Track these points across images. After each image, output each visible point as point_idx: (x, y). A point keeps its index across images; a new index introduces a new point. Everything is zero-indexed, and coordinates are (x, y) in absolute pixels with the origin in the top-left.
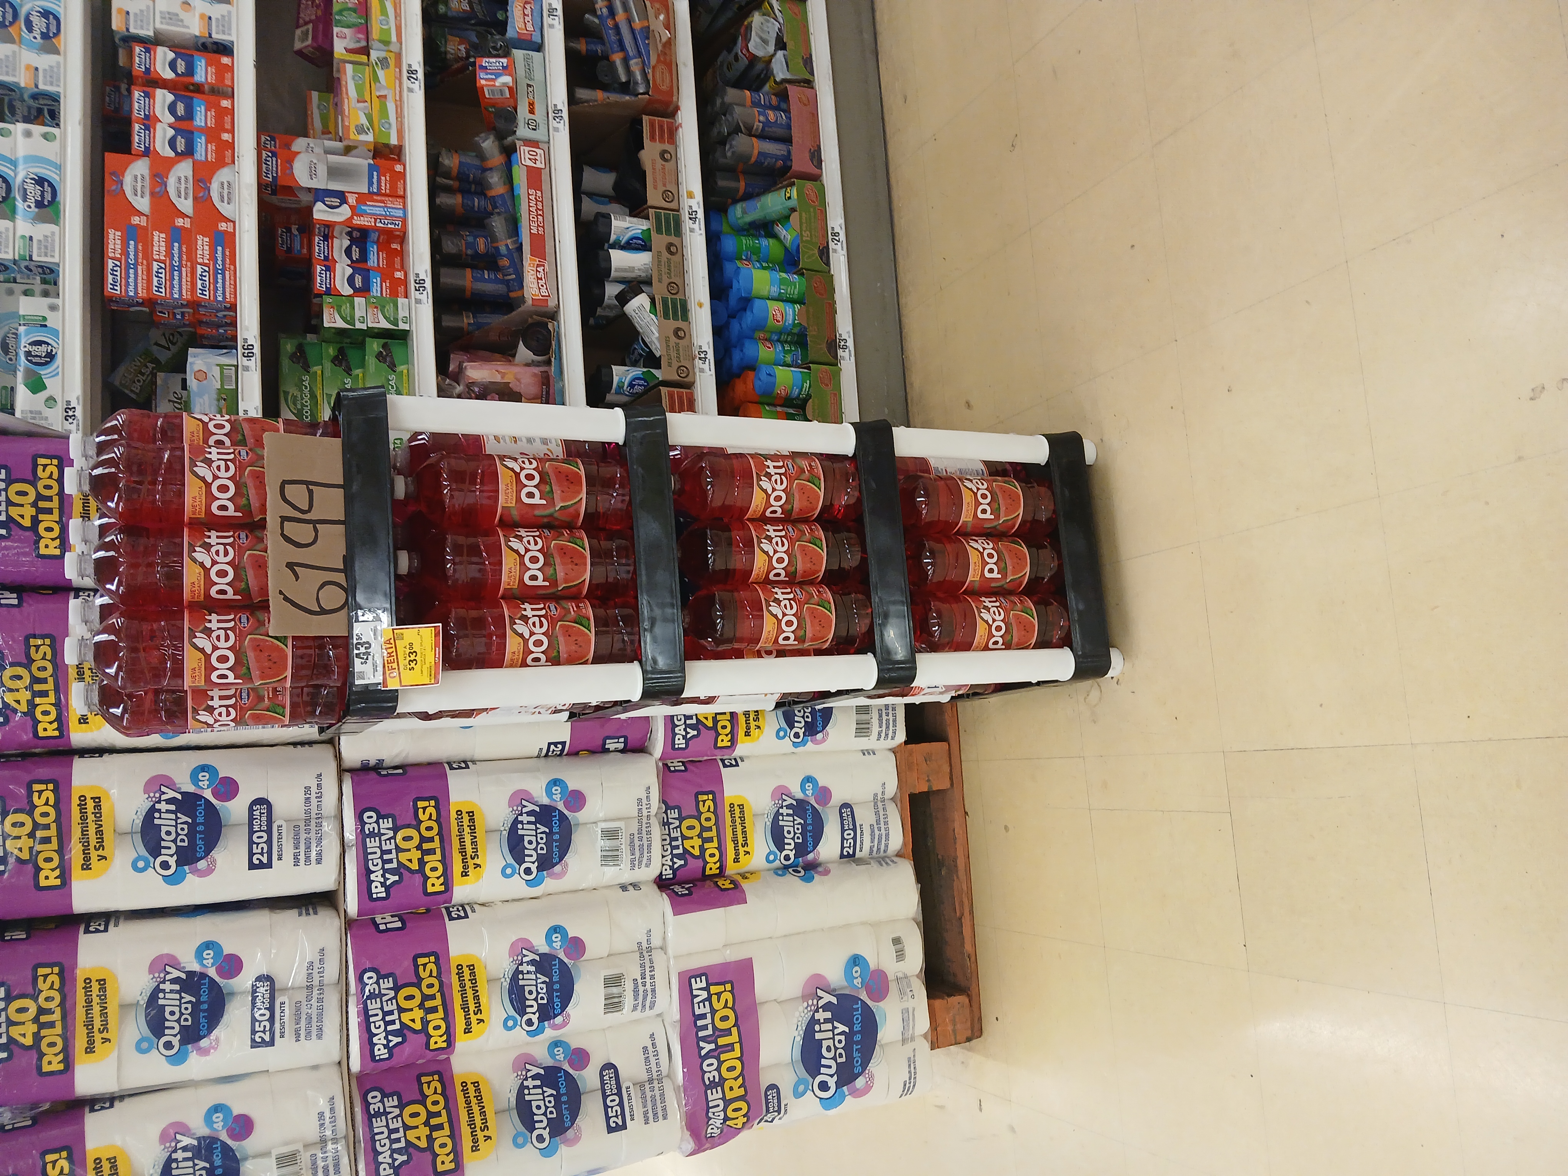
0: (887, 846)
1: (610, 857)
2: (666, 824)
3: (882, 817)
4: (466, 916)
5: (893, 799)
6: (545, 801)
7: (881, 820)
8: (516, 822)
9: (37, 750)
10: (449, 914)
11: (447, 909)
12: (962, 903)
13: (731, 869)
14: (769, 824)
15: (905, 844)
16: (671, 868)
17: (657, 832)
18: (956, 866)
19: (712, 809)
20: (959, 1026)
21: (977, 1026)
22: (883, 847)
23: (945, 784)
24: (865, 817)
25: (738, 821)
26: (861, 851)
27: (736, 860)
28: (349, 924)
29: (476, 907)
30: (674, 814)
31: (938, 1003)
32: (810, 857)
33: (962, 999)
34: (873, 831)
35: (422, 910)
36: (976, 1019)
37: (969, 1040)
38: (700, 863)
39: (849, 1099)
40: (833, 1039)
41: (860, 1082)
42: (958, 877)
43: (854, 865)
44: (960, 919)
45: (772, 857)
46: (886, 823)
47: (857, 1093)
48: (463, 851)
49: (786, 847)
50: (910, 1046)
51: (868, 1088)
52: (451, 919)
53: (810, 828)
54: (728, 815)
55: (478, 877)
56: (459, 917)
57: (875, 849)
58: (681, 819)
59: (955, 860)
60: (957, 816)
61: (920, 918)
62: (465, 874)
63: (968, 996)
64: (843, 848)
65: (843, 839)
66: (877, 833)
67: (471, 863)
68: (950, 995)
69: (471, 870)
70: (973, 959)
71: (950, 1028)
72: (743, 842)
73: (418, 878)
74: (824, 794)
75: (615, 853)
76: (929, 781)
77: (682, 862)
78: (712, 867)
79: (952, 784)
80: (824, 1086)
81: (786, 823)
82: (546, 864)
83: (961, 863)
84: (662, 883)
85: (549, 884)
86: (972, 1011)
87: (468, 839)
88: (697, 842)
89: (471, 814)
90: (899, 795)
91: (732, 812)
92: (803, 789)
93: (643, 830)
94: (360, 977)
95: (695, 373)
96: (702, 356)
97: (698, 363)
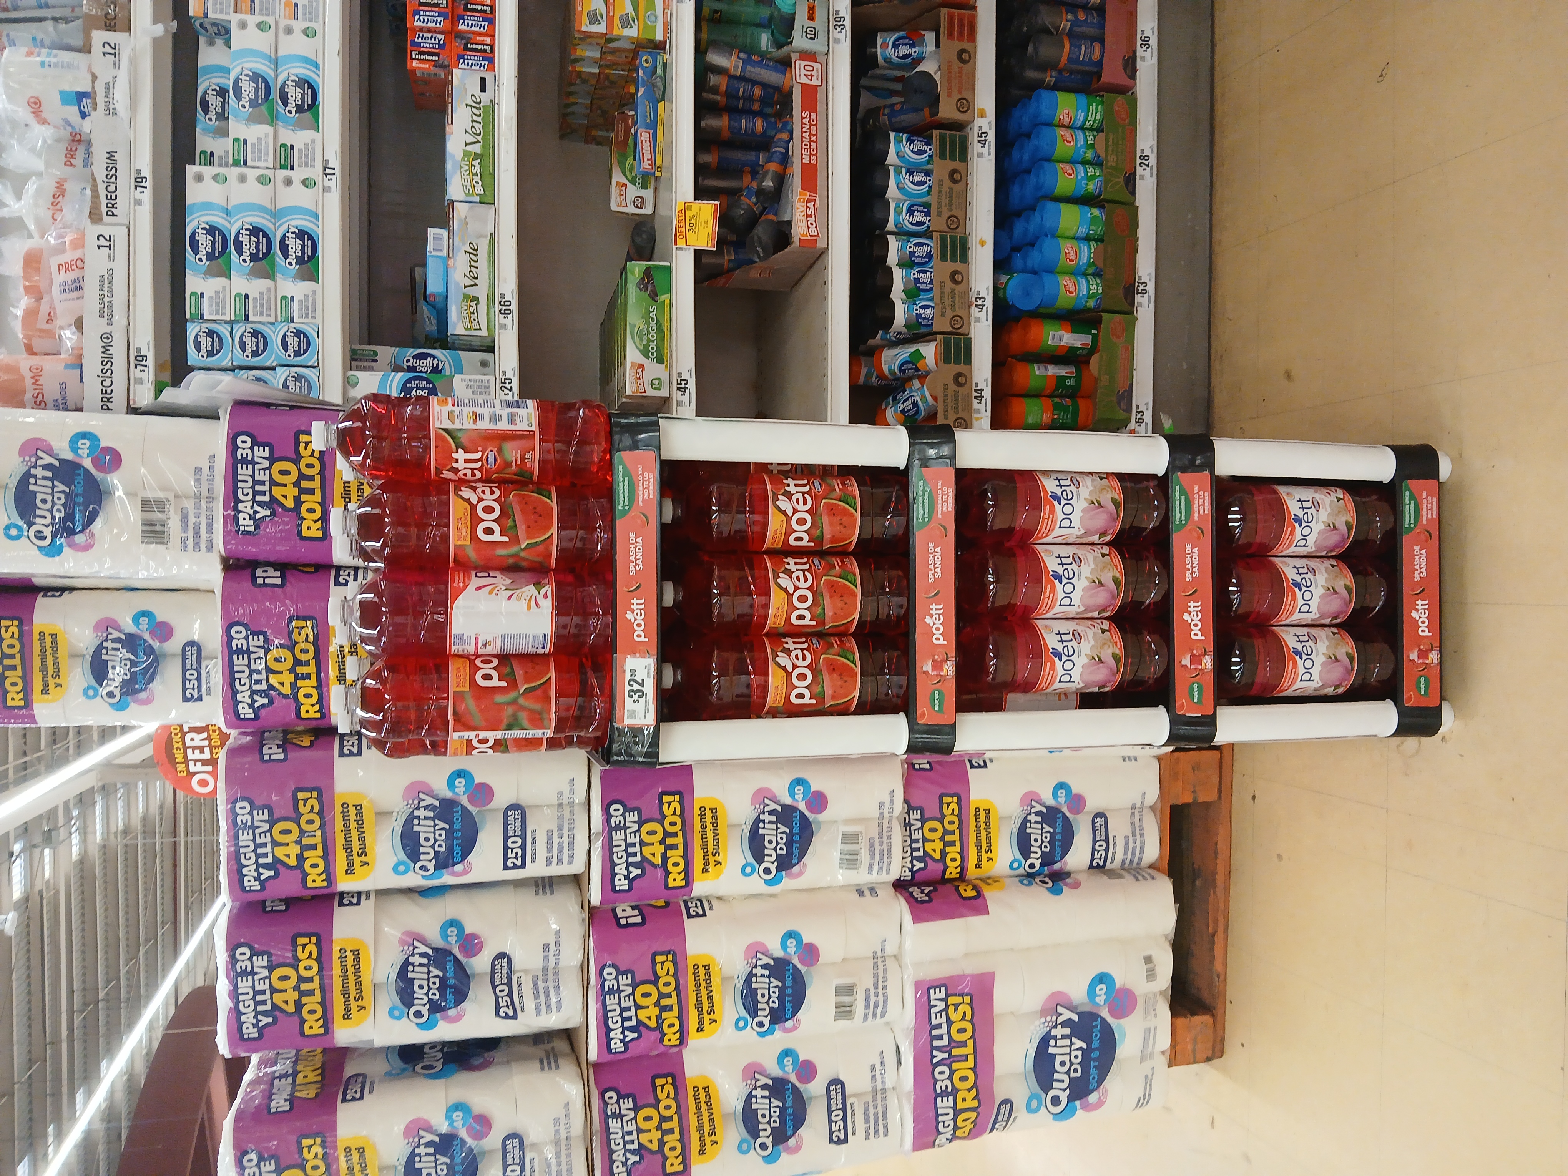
0: (1140, 859)
1: (850, 861)
2: (907, 824)
3: (1137, 829)
4: (704, 915)
5: (1152, 808)
6: (788, 801)
7: (1137, 831)
8: (758, 821)
9: (299, 728)
10: (688, 909)
11: (686, 902)
12: (1216, 922)
13: (972, 872)
14: (1015, 831)
15: (1161, 857)
16: (910, 870)
17: (897, 835)
18: (1214, 881)
19: (956, 812)
20: (1199, 1046)
21: (1218, 1047)
22: (1136, 860)
23: (1210, 796)
24: (1119, 828)
25: (983, 826)
26: (1112, 862)
27: (978, 866)
28: (593, 914)
29: (715, 903)
30: (916, 815)
31: (1180, 1021)
32: (1057, 866)
33: (1206, 1019)
34: (1127, 844)
35: (661, 903)
36: (1219, 1039)
37: (1208, 1060)
38: (941, 866)
39: (1080, 1112)
40: (1070, 1054)
41: (1093, 1098)
42: (1214, 892)
43: (1105, 877)
44: (1213, 935)
45: (1016, 865)
46: (1142, 835)
47: (1087, 1108)
48: (704, 847)
49: (1032, 855)
50: (1148, 1064)
51: (1100, 1103)
52: (689, 916)
53: (1059, 837)
54: (972, 819)
55: (718, 876)
56: (697, 915)
57: (1128, 862)
58: (923, 820)
59: (1214, 874)
60: (1221, 830)
61: (1172, 936)
62: (705, 870)
63: (1213, 1015)
64: (1092, 859)
65: (1094, 850)
66: (1131, 845)
67: (712, 859)
68: (1193, 1014)
69: (711, 868)
70: (1222, 978)
71: (1190, 1047)
72: (986, 848)
73: (660, 873)
74: (1077, 802)
75: (855, 857)
76: (1194, 792)
77: (922, 865)
78: (953, 871)
79: (1220, 797)
80: (1056, 1101)
81: (1034, 831)
82: (785, 864)
83: (1220, 878)
84: (899, 886)
85: (787, 883)
86: (1215, 1031)
87: (710, 836)
88: (939, 845)
89: (714, 811)
90: (1159, 805)
91: (977, 816)
92: (1055, 795)
93: (883, 834)
94: (600, 972)
95: (969, 324)
96: (980, 302)
97: (974, 311)
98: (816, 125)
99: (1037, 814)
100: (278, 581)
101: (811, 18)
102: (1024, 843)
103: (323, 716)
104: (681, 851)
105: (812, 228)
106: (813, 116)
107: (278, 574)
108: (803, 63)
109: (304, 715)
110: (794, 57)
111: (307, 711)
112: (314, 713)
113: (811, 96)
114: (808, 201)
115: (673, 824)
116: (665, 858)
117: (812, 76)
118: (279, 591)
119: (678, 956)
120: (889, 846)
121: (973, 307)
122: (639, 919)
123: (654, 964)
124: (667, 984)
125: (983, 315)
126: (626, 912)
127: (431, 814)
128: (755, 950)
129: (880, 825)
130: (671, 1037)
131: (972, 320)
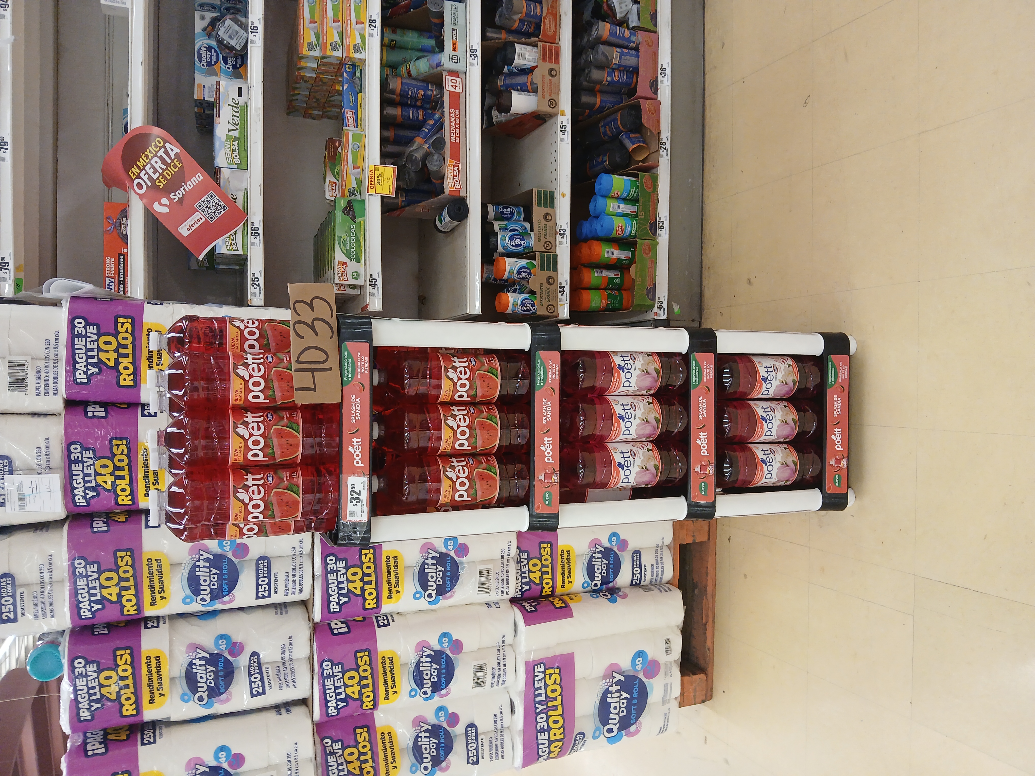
0: (661, 578)
1: (484, 588)
2: (519, 562)
3: (659, 559)
4: (389, 625)
5: (668, 546)
6: (444, 550)
7: (659, 561)
8: (424, 563)
9: (117, 511)
10: (378, 621)
11: (376, 617)
12: (707, 616)
13: (559, 590)
14: (586, 564)
15: (674, 576)
16: (521, 591)
17: (513, 569)
18: (706, 591)
19: (549, 554)
20: (697, 694)
21: (709, 693)
22: (659, 580)
23: (704, 538)
24: (648, 559)
25: (566, 561)
26: (644, 581)
27: (563, 587)
28: (316, 628)
29: (395, 617)
30: (524, 556)
31: (686, 678)
32: (611, 585)
33: (702, 676)
34: (653, 569)
35: (360, 618)
36: (709, 689)
37: (703, 702)
38: (540, 587)
39: (625, 738)
40: (619, 702)
41: (633, 728)
42: (706, 598)
43: (641, 590)
44: (706, 625)
45: (586, 585)
46: (662, 564)
47: (630, 735)
48: (389, 582)
49: (596, 578)
50: (667, 706)
51: (637, 731)
52: (379, 626)
53: (612, 566)
54: (559, 557)
55: (398, 600)
56: (384, 625)
57: (654, 581)
58: (529, 559)
59: (706, 587)
60: (710, 559)
61: (681, 626)
62: (390, 597)
63: (706, 674)
64: (633, 579)
65: (633, 573)
66: (655, 570)
67: (394, 590)
68: (694, 674)
69: (394, 595)
70: (711, 651)
71: (692, 694)
72: (567, 574)
73: (360, 599)
74: (623, 544)
75: (487, 585)
76: (693, 536)
77: (528, 587)
78: (547, 591)
79: (709, 539)
80: (610, 731)
81: (597, 563)
82: (442, 591)
83: (709, 590)
84: (514, 601)
85: (443, 603)
86: (707, 684)
87: (393, 574)
88: (538, 574)
89: (395, 558)
90: (672, 544)
91: (562, 555)
92: (610, 541)
93: (504, 570)
94: (321, 665)
95: (556, 245)
96: (562, 232)
97: (559, 237)
98: (459, 118)
99: (599, 552)
100: (103, 414)
101: (455, 49)
102: (591, 571)
103: (134, 503)
104: (374, 585)
105: (457, 183)
106: (457, 112)
107: (103, 409)
108: (450, 78)
109: (120, 502)
110: (444, 74)
111: (123, 500)
112: (127, 501)
113: (456, 99)
114: (454, 166)
115: (369, 568)
116: (363, 590)
117: (456, 86)
118: (103, 420)
119: (371, 652)
120: (508, 576)
121: (558, 236)
122: (346, 630)
123: (356, 658)
124: (365, 671)
125: (564, 240)
126: (337, 625)
127: (207, 564)
128: (422, 646)
129: (502, 564)
130: (368, 704)
131: (557, 243)
